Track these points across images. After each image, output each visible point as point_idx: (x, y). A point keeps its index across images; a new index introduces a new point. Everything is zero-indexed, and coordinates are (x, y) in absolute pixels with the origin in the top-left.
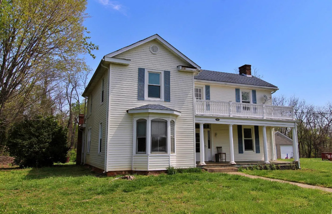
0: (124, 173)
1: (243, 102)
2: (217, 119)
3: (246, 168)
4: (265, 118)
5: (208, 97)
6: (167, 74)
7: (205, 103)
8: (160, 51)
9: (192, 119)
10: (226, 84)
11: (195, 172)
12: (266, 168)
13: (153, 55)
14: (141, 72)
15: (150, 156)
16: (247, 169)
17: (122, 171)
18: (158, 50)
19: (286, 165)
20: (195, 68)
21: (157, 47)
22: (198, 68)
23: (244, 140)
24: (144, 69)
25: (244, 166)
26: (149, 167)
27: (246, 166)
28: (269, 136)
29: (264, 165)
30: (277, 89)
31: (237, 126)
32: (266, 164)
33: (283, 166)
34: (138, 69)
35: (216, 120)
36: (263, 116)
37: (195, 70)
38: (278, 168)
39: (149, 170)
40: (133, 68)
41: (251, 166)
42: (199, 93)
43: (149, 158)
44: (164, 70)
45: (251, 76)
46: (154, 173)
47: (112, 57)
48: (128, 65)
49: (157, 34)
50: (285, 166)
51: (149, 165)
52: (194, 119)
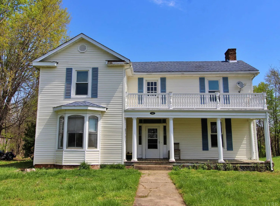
0: (49, 166)
1: (209, 92)
2: (153, 113)
3: (188, 166)
4: (218, 109)
5: (163, 89)
6: (95, 71)
7: (160, 96)
8: (88, 49)
9: (121, 114)
10: (183, 74)
11: (117, 168)
12: (217, 168)
13: (81, 54)
14: (69, 71)
15: (65, 151)
16: (189, 169)
17: (47, 165)
18: (86, 48)
19: (250, 165)
20: (124, 61)
21: (85, 45)
22: (126, 60)
23: (211, 135)
24: (71, 69)
25: (186, 164)
26: (63, 162)
27: (188, 164)
28: (248, 130)
29: (216, 164)
30: (257, 74)
31: (201, 119)
32: (218, 163)
33: (246, 167)
34: (66, 69)
35: (151, 113)
36: (217, 106)
37: (123, 63)
38: (236, 169)
39: (63, 164)
40: (62, 69)
41: (195, 164)
42: (150, 86)
43: (64, 153)
44: (92, 67)
45: (236, 61)
46: (69, 167)
47: (40, 61)
48: (56, 67)
49: (82, 33)
50: (249, 167)
51: (64, 159)
52: (124, 114)
